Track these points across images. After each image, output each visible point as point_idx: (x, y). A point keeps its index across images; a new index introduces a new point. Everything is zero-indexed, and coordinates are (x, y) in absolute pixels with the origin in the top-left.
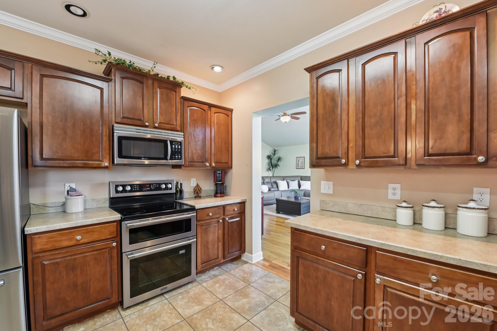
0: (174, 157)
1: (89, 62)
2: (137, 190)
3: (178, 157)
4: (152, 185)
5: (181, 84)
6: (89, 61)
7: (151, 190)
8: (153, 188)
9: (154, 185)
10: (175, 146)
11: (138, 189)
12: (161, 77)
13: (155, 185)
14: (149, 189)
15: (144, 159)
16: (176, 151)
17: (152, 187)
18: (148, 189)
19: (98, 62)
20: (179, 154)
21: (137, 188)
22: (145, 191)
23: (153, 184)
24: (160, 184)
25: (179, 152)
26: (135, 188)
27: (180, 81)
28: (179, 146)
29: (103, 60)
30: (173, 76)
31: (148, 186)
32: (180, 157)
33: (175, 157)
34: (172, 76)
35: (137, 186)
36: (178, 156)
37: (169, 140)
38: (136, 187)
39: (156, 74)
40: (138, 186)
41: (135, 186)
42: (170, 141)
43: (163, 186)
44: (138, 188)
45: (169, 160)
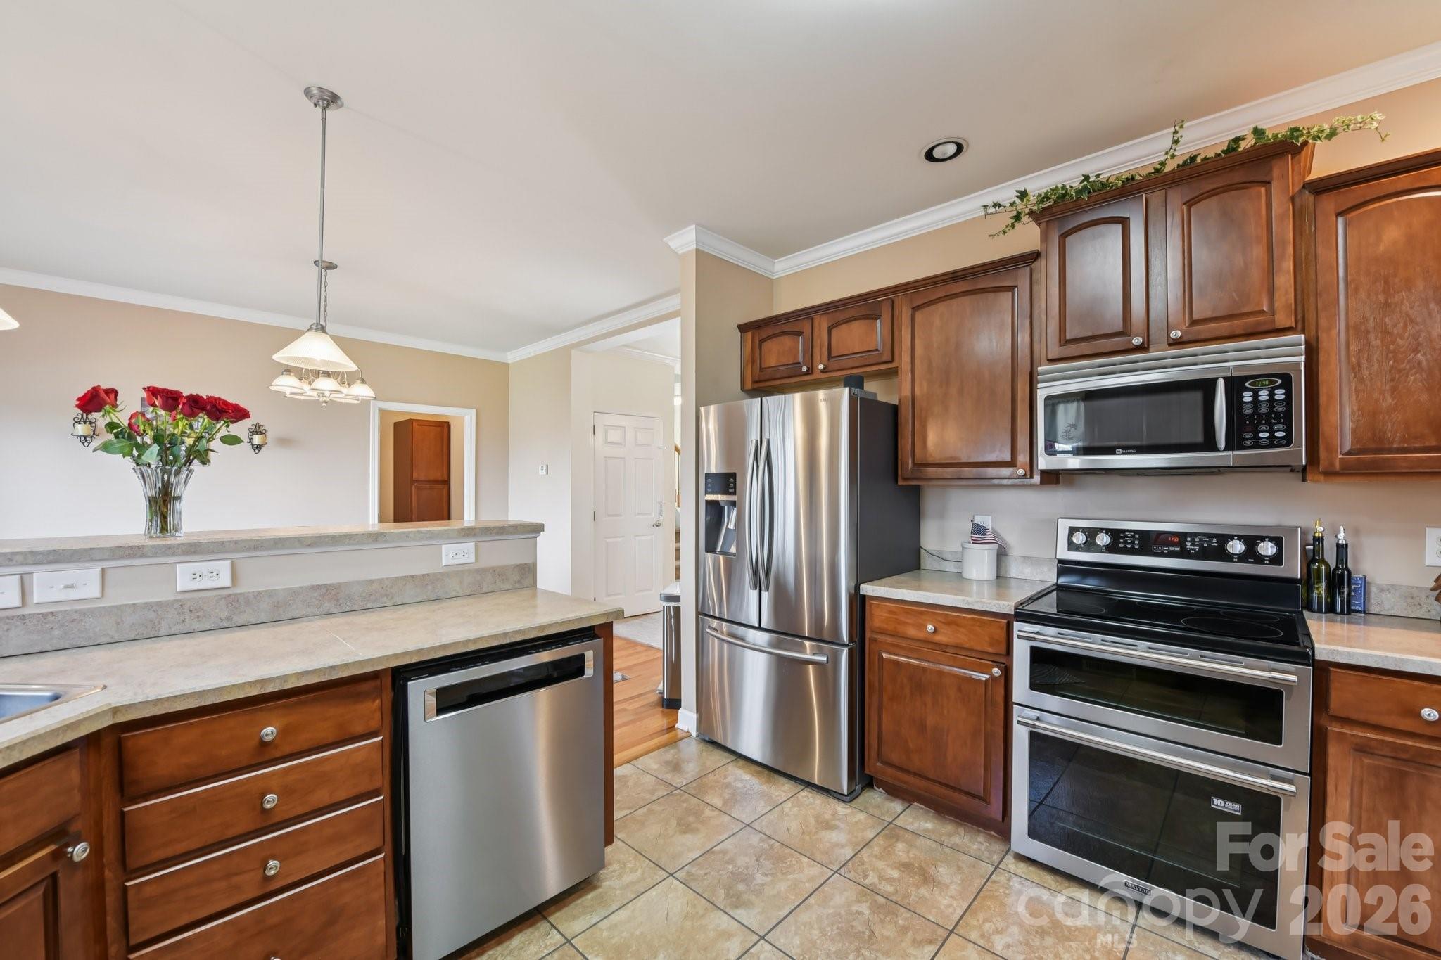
0: (1250, 439)
1: (991, 238)
2: (1133, 547)
3: (1272, 436)
4: (1189, 539)
5: (1291, 139)
6: (990, 236)
7: (1184, 554)
8: (1195, 550)
9: (1197, 539)
10: (1256, 395)
11: (1137, 547)
12: (1205, 159)
13: (1201, 539)
14: (1177, 549)
15: (1123, 454)
16: (1260, 416)
17: (1189, 544)
18: (1172, 549)
19: (1007, 226)
20: (1279, 423)
21: (1132, 543)
22: (1162, 555)
23: (1196, 537)
24: (1224, 539)
25: (1277, 414)
26: (1126, 542)
27: (1282, 132)
28: (1276, 392)
29: (1012, 218)
30: (1251, 127)
31: (1176, 540)
32: (1280, 434)
33: (1256, 437)
34: (1246, 131)
35: (1132, 537)
36: (1272, 432)
37: (1223, 378)
38: (1129, 537)
39: (1185, 162)
40: (1137, 536)
41: (1126, 536)
42: (1225, 379)
43: (1237, 547)
44: (1137, 542)
45: (1224, 450)
